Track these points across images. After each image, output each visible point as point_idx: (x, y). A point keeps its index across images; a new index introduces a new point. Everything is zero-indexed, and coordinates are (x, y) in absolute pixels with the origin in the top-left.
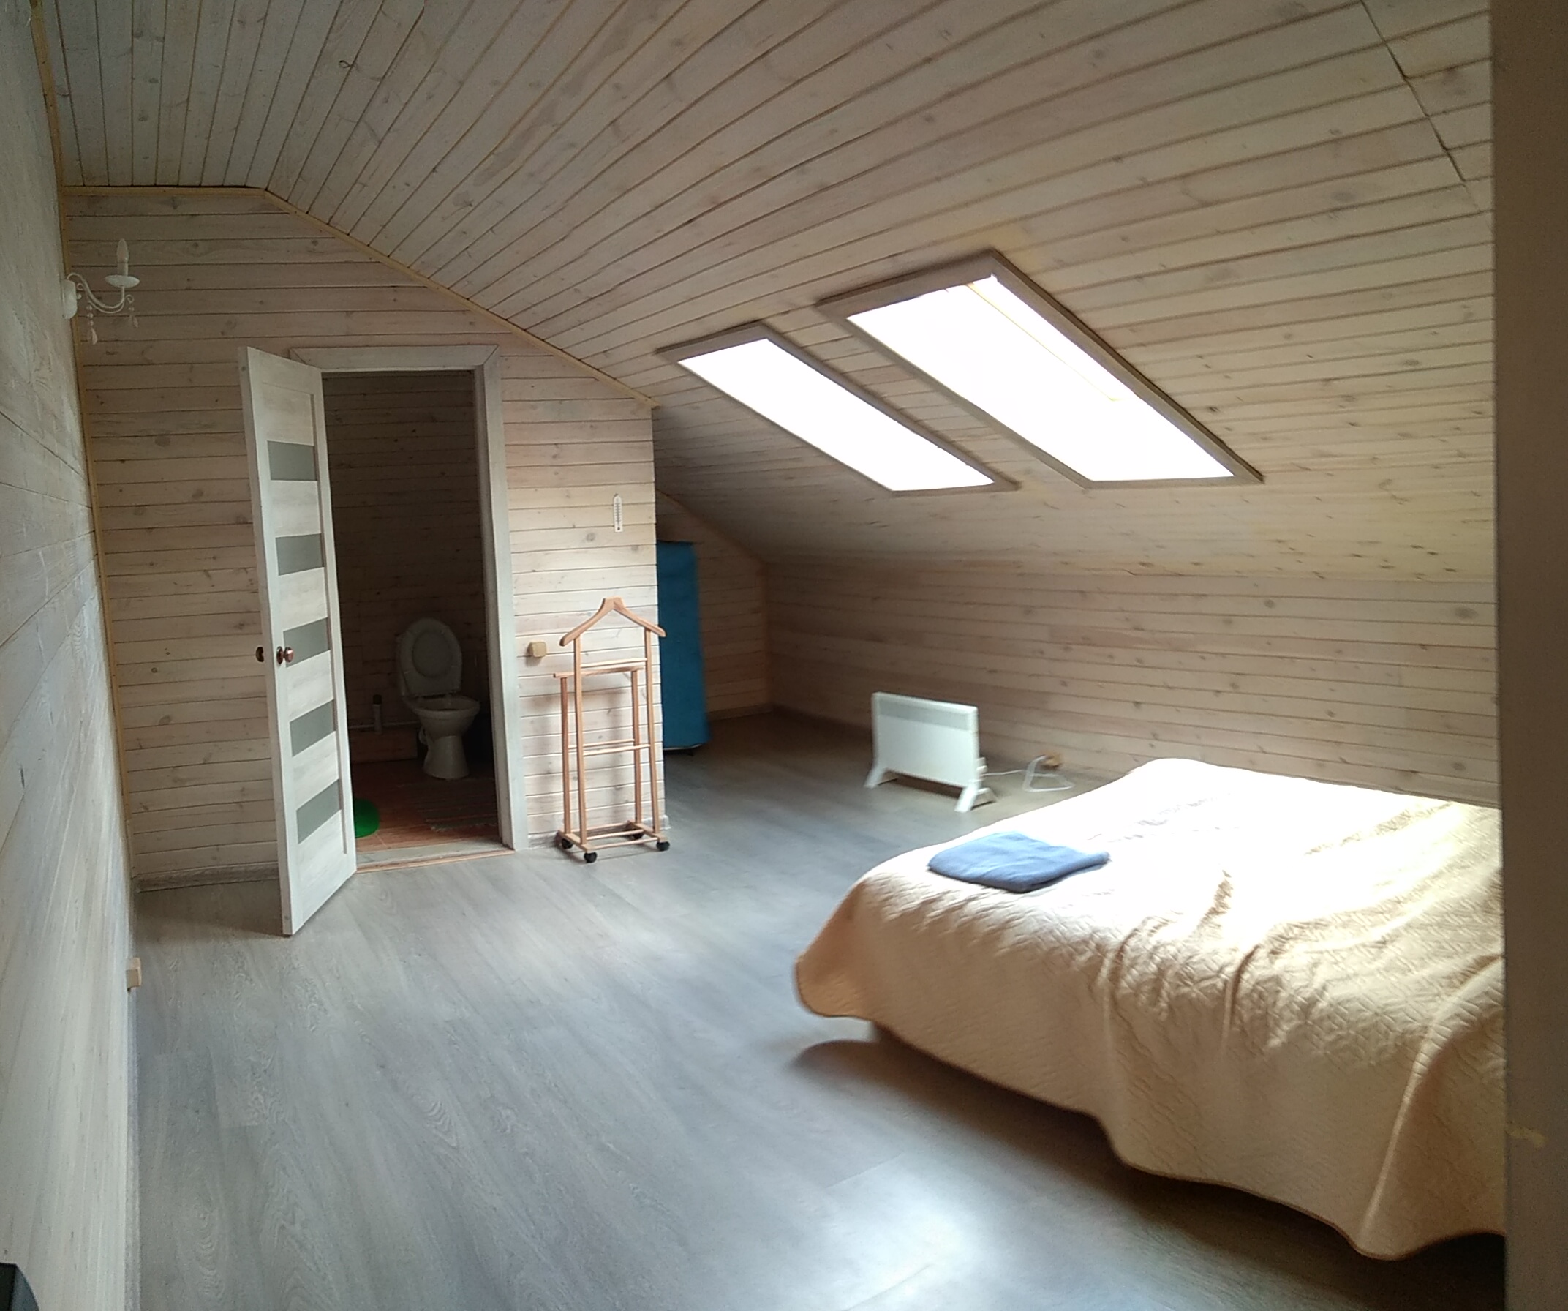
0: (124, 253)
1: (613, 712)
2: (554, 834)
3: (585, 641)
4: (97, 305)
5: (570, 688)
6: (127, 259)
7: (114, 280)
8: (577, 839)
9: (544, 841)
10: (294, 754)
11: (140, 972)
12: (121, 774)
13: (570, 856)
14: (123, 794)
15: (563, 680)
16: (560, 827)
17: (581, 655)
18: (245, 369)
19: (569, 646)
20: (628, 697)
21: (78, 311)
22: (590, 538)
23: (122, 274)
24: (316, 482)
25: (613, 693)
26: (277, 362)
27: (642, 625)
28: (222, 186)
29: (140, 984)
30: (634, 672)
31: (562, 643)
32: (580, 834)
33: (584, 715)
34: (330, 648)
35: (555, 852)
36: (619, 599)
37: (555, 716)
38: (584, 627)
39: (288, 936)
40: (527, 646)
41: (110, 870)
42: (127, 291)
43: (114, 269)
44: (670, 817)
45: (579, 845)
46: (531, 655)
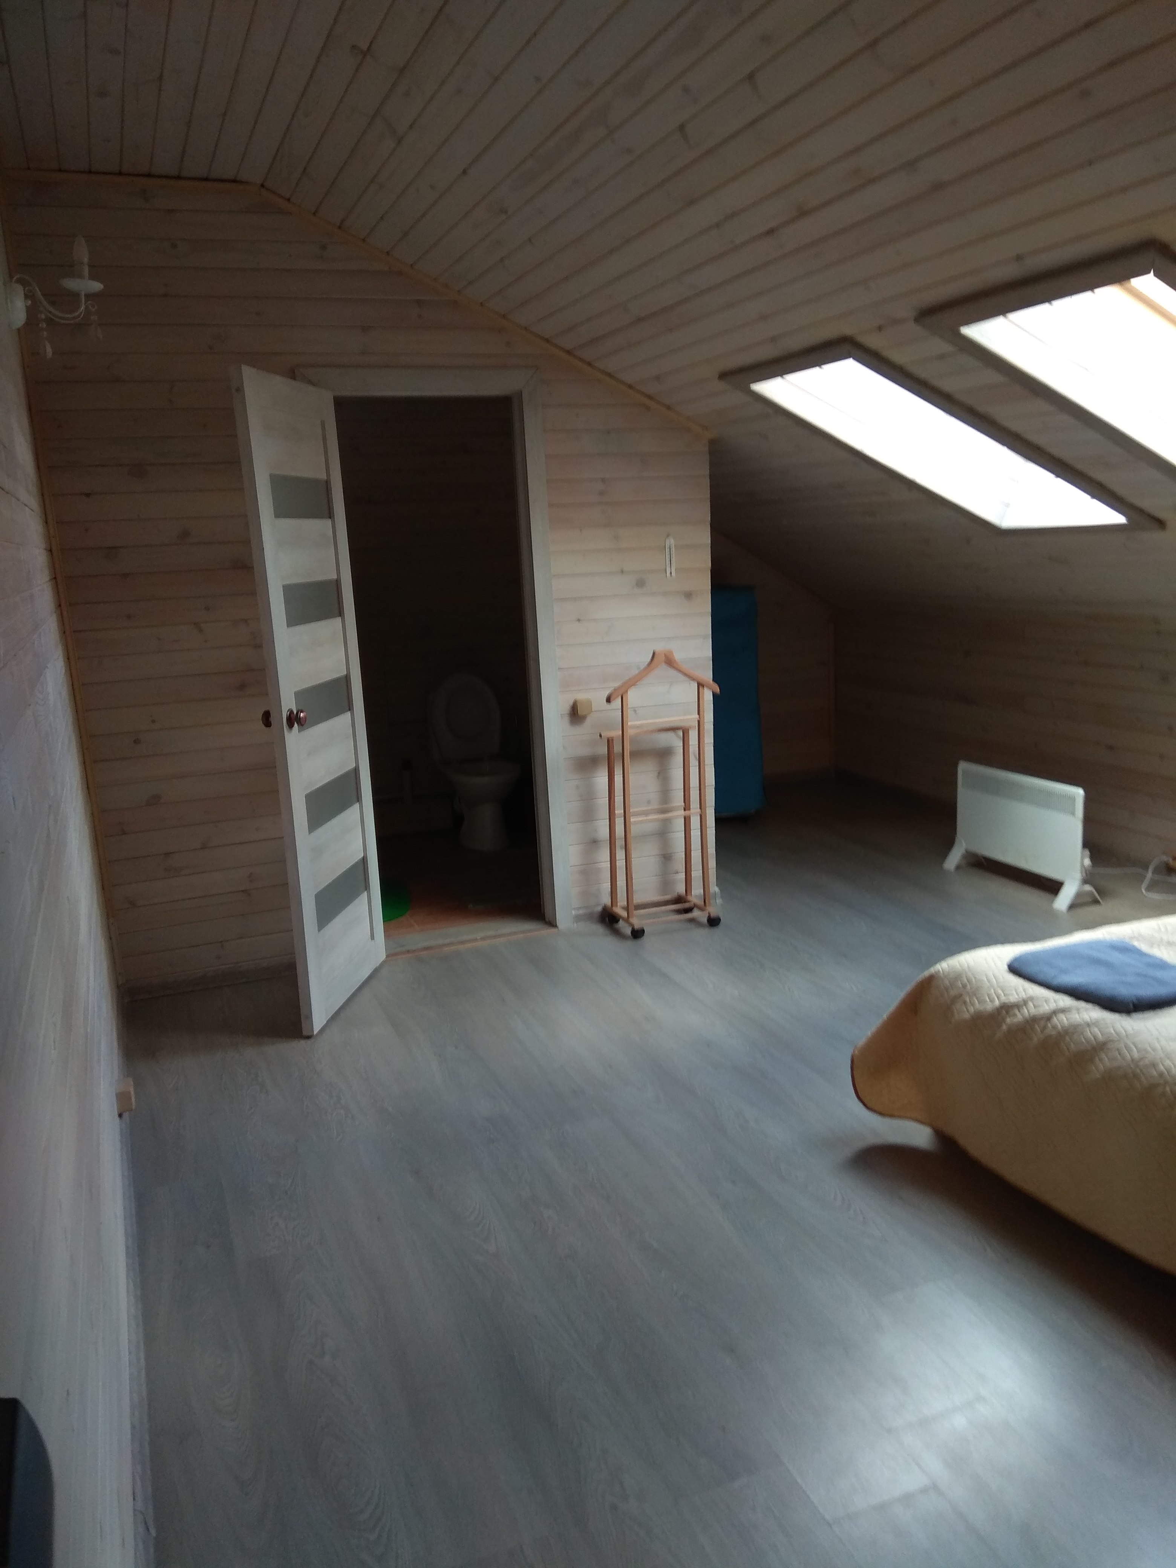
0: (82, 253)
1: (663, 775)
2: (600, 909)
3: (634, 697)
4: (50, 312)
5: (617, 748)
6: (86, 260)
7: (71, 284)
8: (624, 914)
9: (589, 917)
10: (310, 832)
11: (132, 1093)
12: (100, 864)
13: (617, 933)
14: (103, 889)
15: (610, 742)
16: (606, 900)
17: (629, 714)
18: (240, 390)
19: (617, 703)
20: (678, 759)
21: (28, 319)
22: (640, 584)
23: (81, 276)
24: (329, 522)
25: (663, 755)
26: (280, 384)
27: (693, 679)
28: (206, 179)
29: (134, 1107)
30: (685, 732)
31: (609, 700)
32: (627, 909)
33: (632, 778)
34: (350, 708)
35: (600, 929)
36: (671, 652)
37: (601, 779)
38: (633, 682)
39: (308, 1037)
40: (571, 703)
41: (92, 979)
42: (88, 296)
43: (70, 269)
44: (721, 890)
45: (627, 920)
46: (575, 714)
